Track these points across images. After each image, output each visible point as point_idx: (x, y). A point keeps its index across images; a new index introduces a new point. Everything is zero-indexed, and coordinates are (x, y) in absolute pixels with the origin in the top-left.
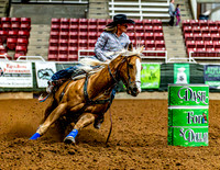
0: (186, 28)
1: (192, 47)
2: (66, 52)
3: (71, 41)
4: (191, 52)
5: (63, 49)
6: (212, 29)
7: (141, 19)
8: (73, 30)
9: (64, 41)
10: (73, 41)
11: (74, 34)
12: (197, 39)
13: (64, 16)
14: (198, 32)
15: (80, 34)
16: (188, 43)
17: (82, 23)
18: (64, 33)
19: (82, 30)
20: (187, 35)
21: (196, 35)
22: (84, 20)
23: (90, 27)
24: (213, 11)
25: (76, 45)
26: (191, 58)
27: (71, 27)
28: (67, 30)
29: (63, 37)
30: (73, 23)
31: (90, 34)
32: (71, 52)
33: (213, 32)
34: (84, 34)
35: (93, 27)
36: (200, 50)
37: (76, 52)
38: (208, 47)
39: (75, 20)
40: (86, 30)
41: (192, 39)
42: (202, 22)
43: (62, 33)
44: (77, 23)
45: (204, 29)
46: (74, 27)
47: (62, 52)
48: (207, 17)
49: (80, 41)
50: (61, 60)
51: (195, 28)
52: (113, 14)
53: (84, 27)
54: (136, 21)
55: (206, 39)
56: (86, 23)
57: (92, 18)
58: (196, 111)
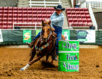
0: (68, 12)
1: (71, 21)
2: (7, 24)
3: (9, 19)
4: (70, 24)
5: (5, 22)
6: (81, 12)
7: (45, 7)
8: (10, 13)
9: (6, 19)
10: (11, 19)
11: (11, 15)
12: (74, 17)
13: (5, 6)
14: (74, 14)
15: (14, 15)
16: (69, 19)
17: (15, 9)
18: (6, 15)
19: (15, 13)
20: (68, 15)
21: (73, 15)
22: (16, 8)
23: (19, 11)
24: (82, 3)
25: (12, 20)
26: (70, 27)
27: (9, 11)
28: (7, 13)
29: (5, 17)
30: (10, 9)
31: (19, 15)
32: (9, 24)
33: (81, 14)
34: (16, 15)
35: (21, 11)
36: (75, 23)
37: (12, 24)
38: (79, 21)
39: (11, 8)
40: (17, 13)
41: (71, 17)
42: (76, 8)
43: (4, 15)
44: (12, 9)
45: (77, 12)
46: (11, 11)
47: (4, 24)
48: (79, 6)
49: (14, 19)
50: (4, 28)
51: (73, 12)
52: (31, 5)
53: (16, 11)
54: (43, 8)
55: (78, 17)
56: (17, 9)
57: (20, 7)
58: (72, 54)
